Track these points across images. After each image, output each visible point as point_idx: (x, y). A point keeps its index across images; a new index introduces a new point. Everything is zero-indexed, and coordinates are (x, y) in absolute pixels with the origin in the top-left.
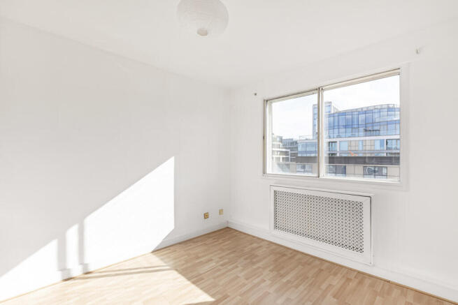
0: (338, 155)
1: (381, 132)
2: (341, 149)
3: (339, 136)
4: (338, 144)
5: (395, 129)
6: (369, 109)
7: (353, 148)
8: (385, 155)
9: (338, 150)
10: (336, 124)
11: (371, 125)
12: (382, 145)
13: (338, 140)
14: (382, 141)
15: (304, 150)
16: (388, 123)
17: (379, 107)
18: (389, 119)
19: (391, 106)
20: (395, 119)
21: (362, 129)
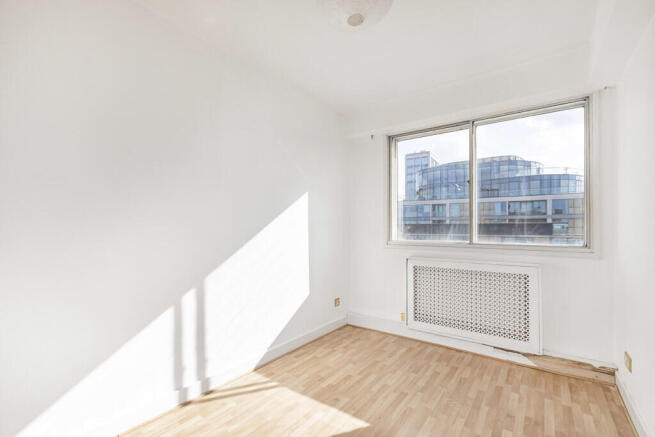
0: (448, 222)
1: (502, 192)
2: (452, 215)
3: (448, 198)
4: (447, 207)
6: (486, 161)
8: (507, 222)
9: (448, 215)
10: (444, 180)
12: (503, 208)
13: (447, 202)
14: (503, 204)
16: (511, 180)
17: (497, 159)
18: (511, 175)
20: (518, 175)
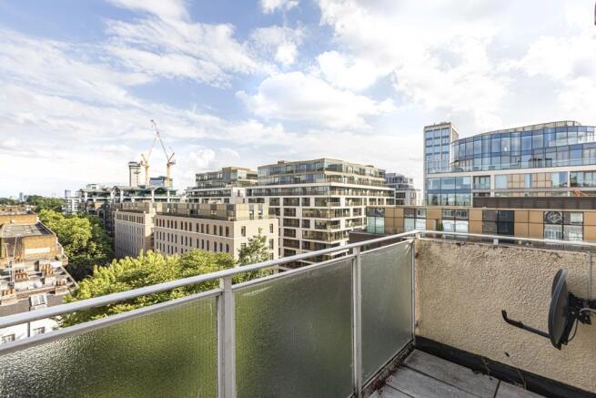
0: (492, 195)
2: (498, 186)
3: (492, 168)
4: (492, 178)
5: (583, 156)
7: (516, 185)
8: (568, 195)
9: (493, 188)
10: (487, 150)
11: (541, 151)
12: (563, 179)
13: (491, 173)
14: (562, 175)
15: (436, 188)
19: (570, 124)
21: (526, 158)
